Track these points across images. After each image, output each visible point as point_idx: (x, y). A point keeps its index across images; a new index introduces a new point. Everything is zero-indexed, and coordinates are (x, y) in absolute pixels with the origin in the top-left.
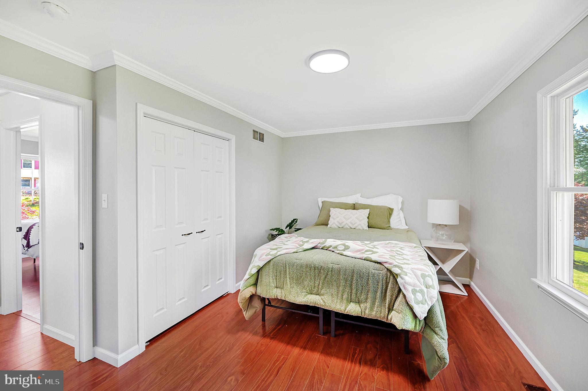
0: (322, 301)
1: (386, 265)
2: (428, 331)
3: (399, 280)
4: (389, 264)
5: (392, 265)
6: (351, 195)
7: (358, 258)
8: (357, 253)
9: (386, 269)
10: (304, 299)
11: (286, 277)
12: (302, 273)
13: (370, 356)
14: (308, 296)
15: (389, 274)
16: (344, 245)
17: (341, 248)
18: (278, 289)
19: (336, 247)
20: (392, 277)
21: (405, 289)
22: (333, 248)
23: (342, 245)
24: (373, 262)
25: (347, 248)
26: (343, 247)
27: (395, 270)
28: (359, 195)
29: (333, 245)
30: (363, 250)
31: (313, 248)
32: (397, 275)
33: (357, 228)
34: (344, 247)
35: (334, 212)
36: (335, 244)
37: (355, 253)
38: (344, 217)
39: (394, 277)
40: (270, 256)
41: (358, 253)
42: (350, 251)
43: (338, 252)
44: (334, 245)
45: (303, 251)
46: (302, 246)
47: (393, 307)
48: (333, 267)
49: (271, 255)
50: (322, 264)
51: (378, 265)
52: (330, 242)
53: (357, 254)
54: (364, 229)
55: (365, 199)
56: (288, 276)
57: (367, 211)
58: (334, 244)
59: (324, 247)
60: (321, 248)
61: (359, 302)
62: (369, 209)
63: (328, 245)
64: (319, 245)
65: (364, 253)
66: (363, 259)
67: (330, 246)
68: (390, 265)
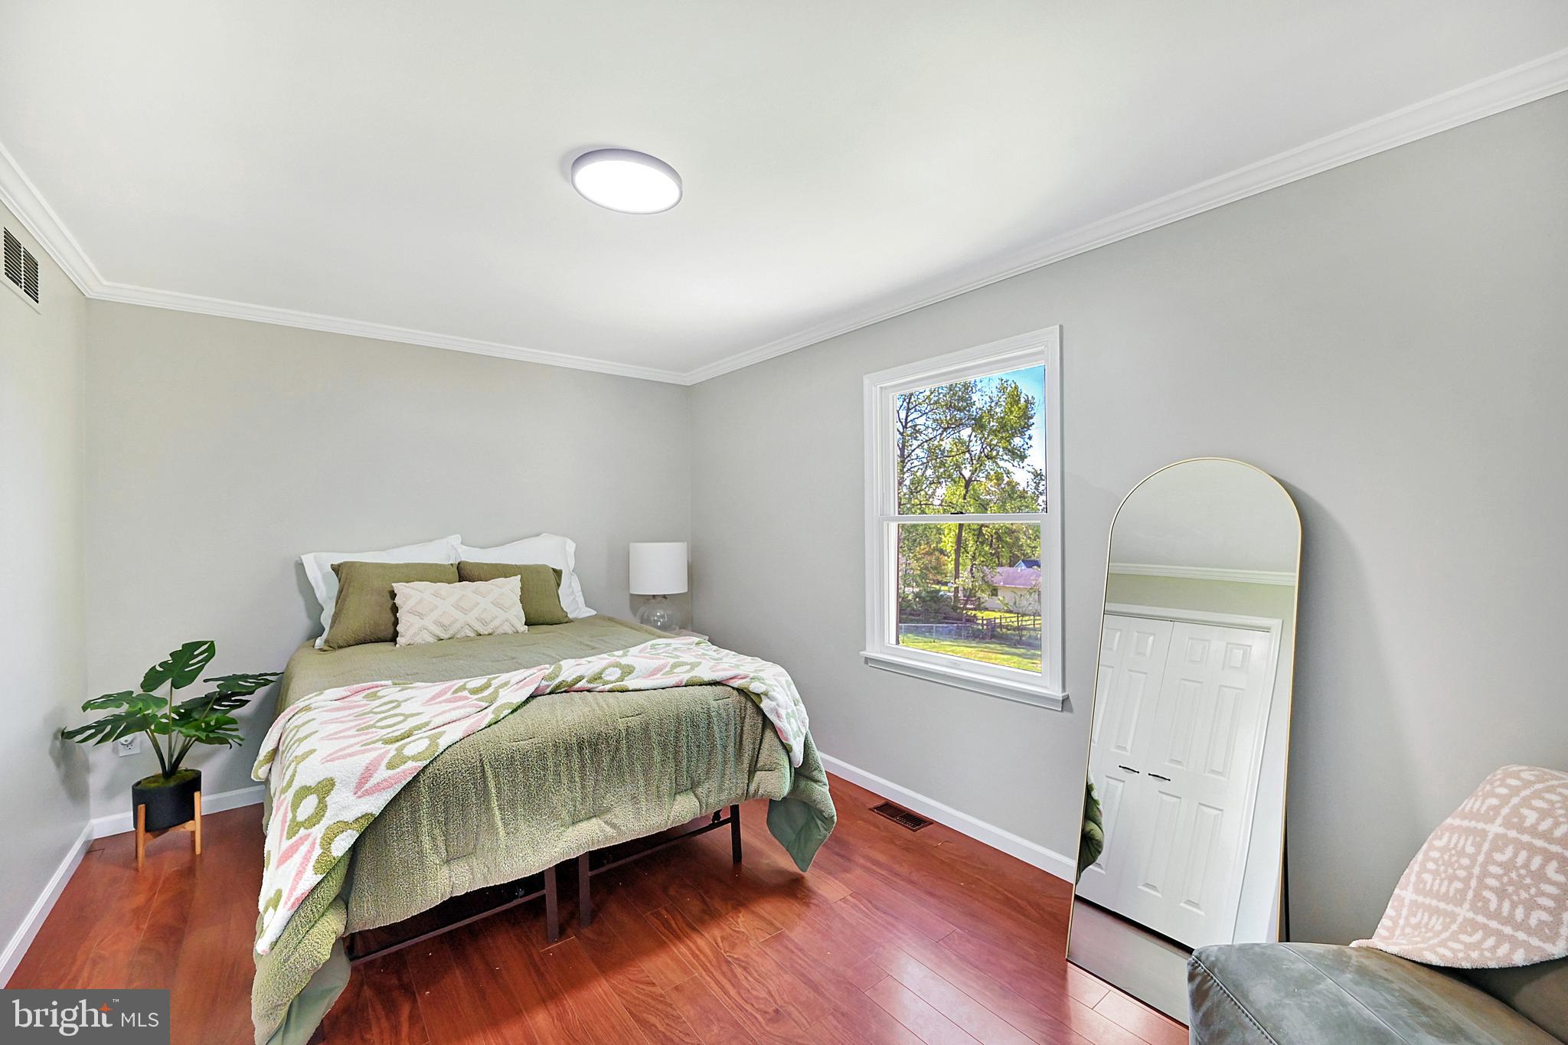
0: (608, 829)
1: (736, 683)
2: (803, 783)
3: (765, 705)
4: (742, 678)
5: (748, 680)
6: (431, 541)
7: (671, 685)
8: (655, 677)
9: (735, 692)
10: (556, 850)
11: (489, 809)
12: (545, 775)
13: (694, 905)
14: (565, 834)
15: (743, 699)
16: (617, 665)
17: (612, 675)
18: (454, 866)
19: (597, 677)
20: (749, 704)
21: (779, 717)
22: (588, 682)
23: (614, 667)
24: (706, 685)
25: (628, 671)
26: (618, 673)
27: (755, 687)
28: (455, 540)
29: (586, 674)
30: (665, 666)
31: (532, 697)
32: (758, 695)
33: (500, 631)
34: (620, 672)
35: (409, 594)
36: (592, 670)
37: (652, 678)
38: (457, 606)
39: (753, 702)
40: (410, 764)
41: (658, 676)
42: (637, 677)
43: (608, 687)
44: (589, 672)
45: (512, 712)
46: (495, 699)
47: (756, 764)
48: (629, 724)
49: (414, 758)
50: (597, 729)
51: (718, 689)
52: (570, 670)
53: (657, 679)
54: (517, 632)
55: (478, 549)
56: (495, 804)
57: (515, 582)
58: (589, 669)
59: (558, 687)
60: (548, 691)
61: (693, 787)
62: (519, 576)
63: (570, 676)
64: (544, 683)
65: (670, 672)
66: (683, 684)
67: (580, 679)
68: (744, 681)
